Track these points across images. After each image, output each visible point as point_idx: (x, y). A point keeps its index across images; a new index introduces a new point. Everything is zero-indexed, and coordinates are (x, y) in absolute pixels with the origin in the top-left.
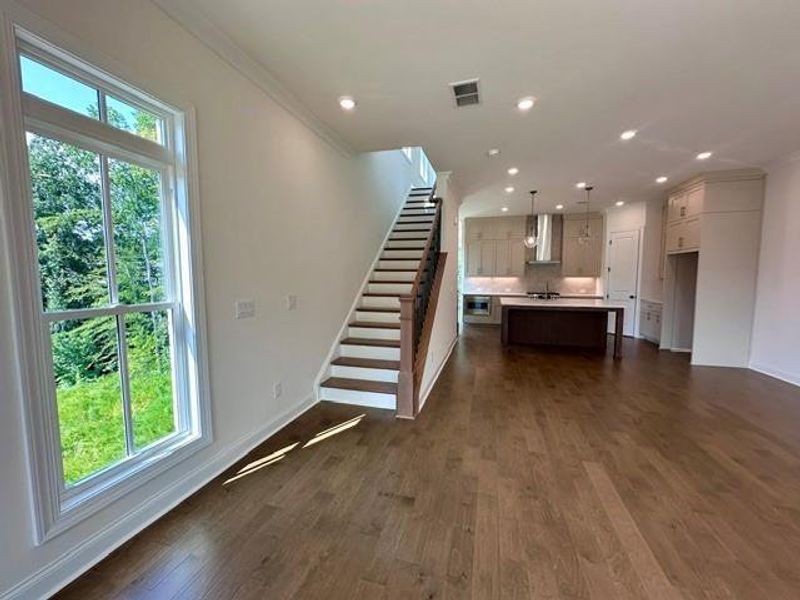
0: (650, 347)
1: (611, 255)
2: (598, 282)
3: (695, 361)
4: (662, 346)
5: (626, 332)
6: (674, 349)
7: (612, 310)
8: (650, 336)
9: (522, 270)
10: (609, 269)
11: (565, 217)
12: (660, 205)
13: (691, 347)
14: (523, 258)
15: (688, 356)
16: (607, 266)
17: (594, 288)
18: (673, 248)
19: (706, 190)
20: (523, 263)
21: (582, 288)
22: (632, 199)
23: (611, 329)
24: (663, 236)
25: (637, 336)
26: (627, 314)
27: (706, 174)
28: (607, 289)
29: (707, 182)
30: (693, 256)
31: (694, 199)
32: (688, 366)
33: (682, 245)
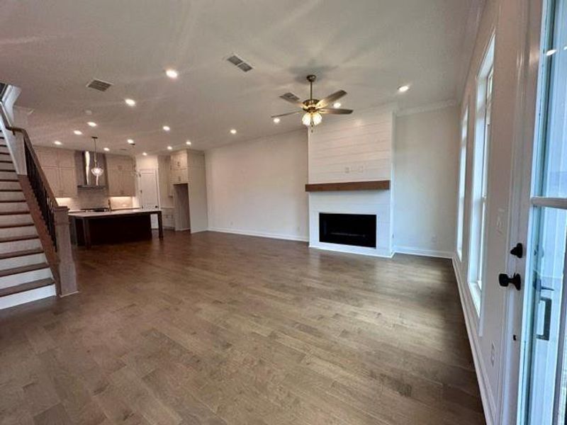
1: (141, 183)
2: (134, 199)
3: (192, 232)
4: (176, 230)
6: (182, 230)
7: (153, 212)
8: (168, 226)
9: (76, 192)
10: (141, 192)
11: (106, 156)
12: (164, 158)
13: (190, 227)
14: (75, 183)
15: (189, 230)
16: (140, 189)
17: (131, 203)
18: (176, 182)
20: (76, 187)
21: (124, 203)
22: (152, 152)
26: (163, 214)
27: (187, 149)
28: (141, 202)
29: (188, 153)
30: (185, 186)
31: (183, 159)
32: (190, 234)
33: (180, 180)
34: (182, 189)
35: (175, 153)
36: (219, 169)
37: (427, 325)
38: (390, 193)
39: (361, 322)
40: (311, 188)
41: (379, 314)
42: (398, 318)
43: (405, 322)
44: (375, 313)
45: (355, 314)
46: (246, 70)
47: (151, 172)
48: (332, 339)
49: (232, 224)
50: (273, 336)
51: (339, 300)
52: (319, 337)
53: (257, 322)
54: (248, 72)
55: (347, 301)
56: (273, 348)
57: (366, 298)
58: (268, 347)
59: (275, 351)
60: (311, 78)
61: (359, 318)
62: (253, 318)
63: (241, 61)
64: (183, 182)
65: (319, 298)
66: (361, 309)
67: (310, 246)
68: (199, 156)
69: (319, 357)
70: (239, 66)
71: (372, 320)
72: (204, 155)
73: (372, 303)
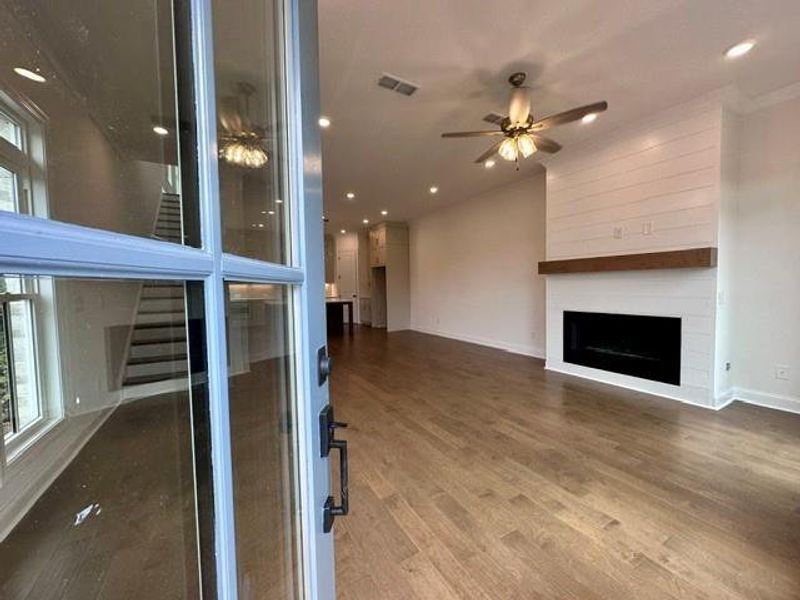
0: (367, 327)
1: (339, 267)
2: (333, 286)
3: (389, 330)
4: (373, 325)
5: (355, 321)
6: (378, 326)
7: (345, 303)
8: (366, 320)
12: (365, 235)
13: (386, 324)
15: (386, 328)
16: (338, 275)
17: (331, 291)
18: (374, 264)
19: (387, 231)
22: (350, 231)
23: (346, 320)
24: (368, 257)
25: (359, 322)
26: (354, 305)
27: (386, 222)
28: (339, 291)
29: (387, 226)
30: (383, 269)
31: (381, 235)
32: (386, 333)
33: (378, 262)
34: (380, 273)
35: (373, 227)
36: (425, 245)
37: (736, 587)
38: (716, 276)
39: (562, 526)
40: (548, 268)
41: (615, 523)
42: (658, 544)
43: (672, 560)
44: (606, 516)
45: (560, 506)
46: (409, 94)
47: (349, 253)
48: (483, 541)
49: (438, 322)
50: (392, 501)
51: (541, 472)
52: (463, 529)
53: (383, 473)
54: (414, 95)
55: (557, 476)
56: (377, 522)
57: (602, 480)
58: (372, 518)
59: (377, 527)
60: (516, 79)
61: (563, 517)
62: (382, 465)
63: (397, 82)
64: (380, 265)
65: (507, 458)
66: (577, 499)
67: (547, 368)
68: (402, 230)
69: (437, 565)
70: (398, 90)
71: (590, 531)
72: (408, 229)
73: (612, 496)
